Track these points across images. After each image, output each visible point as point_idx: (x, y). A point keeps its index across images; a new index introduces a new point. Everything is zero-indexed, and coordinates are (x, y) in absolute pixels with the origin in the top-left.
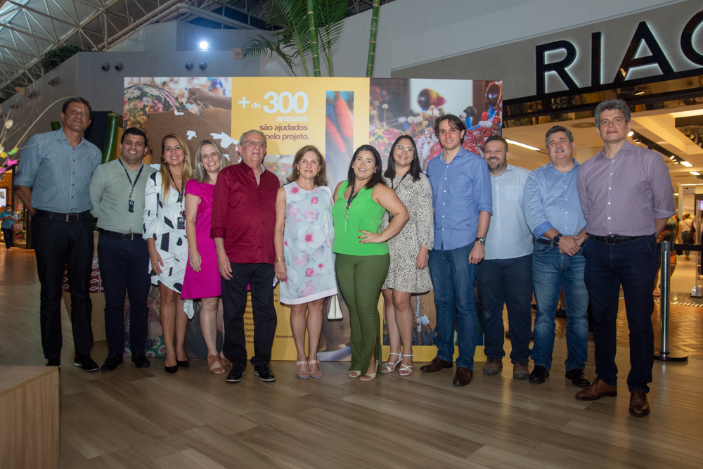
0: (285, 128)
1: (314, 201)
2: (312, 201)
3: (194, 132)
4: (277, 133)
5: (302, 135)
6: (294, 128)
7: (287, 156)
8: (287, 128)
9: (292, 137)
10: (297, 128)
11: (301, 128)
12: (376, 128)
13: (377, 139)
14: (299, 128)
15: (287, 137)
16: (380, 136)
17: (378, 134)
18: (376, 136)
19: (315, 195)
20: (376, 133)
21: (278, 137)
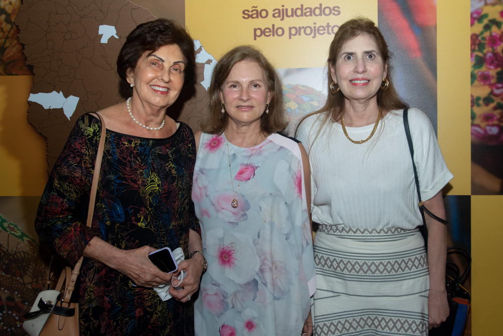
0: (294, 12)
1: (245, 175)
2: (241, 173)
3: (113, 27)
4: (278, 22)
5: (328, 25)
6: (312, 12)
7: (300, 70)
8: (299, 12)
9: (308, 31)
10: (317, 12)
11: (327, 11)
12: (486, 4)
13: (487, 27)
14: (322, 11)
15: (298, 31)
16: (494, 22)
17: (491, 17)
18: (485, 21)
19: (255, 161)
20: (486, 16)
21: (280, 32)
